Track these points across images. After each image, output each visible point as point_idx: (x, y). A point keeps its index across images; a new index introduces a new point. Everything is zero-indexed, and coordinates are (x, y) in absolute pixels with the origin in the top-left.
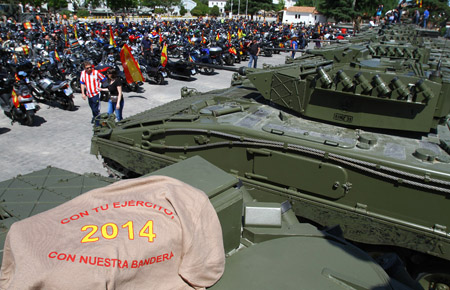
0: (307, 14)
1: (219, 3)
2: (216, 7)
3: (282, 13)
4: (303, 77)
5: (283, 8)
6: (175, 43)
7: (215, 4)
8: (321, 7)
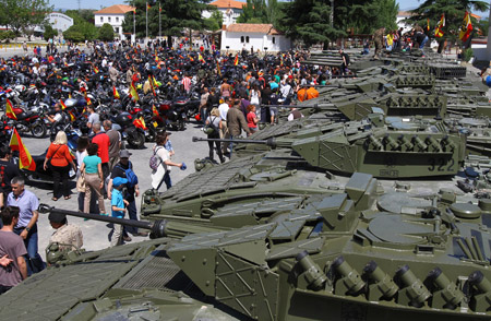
0: (260, 35)
1: (114, 18)
2: (107, 25)
3: (220, 34)
4: (272, 263)
5: (221, 26)
6: (35, 109)
7: (106, 20)
8: (281, 23)
